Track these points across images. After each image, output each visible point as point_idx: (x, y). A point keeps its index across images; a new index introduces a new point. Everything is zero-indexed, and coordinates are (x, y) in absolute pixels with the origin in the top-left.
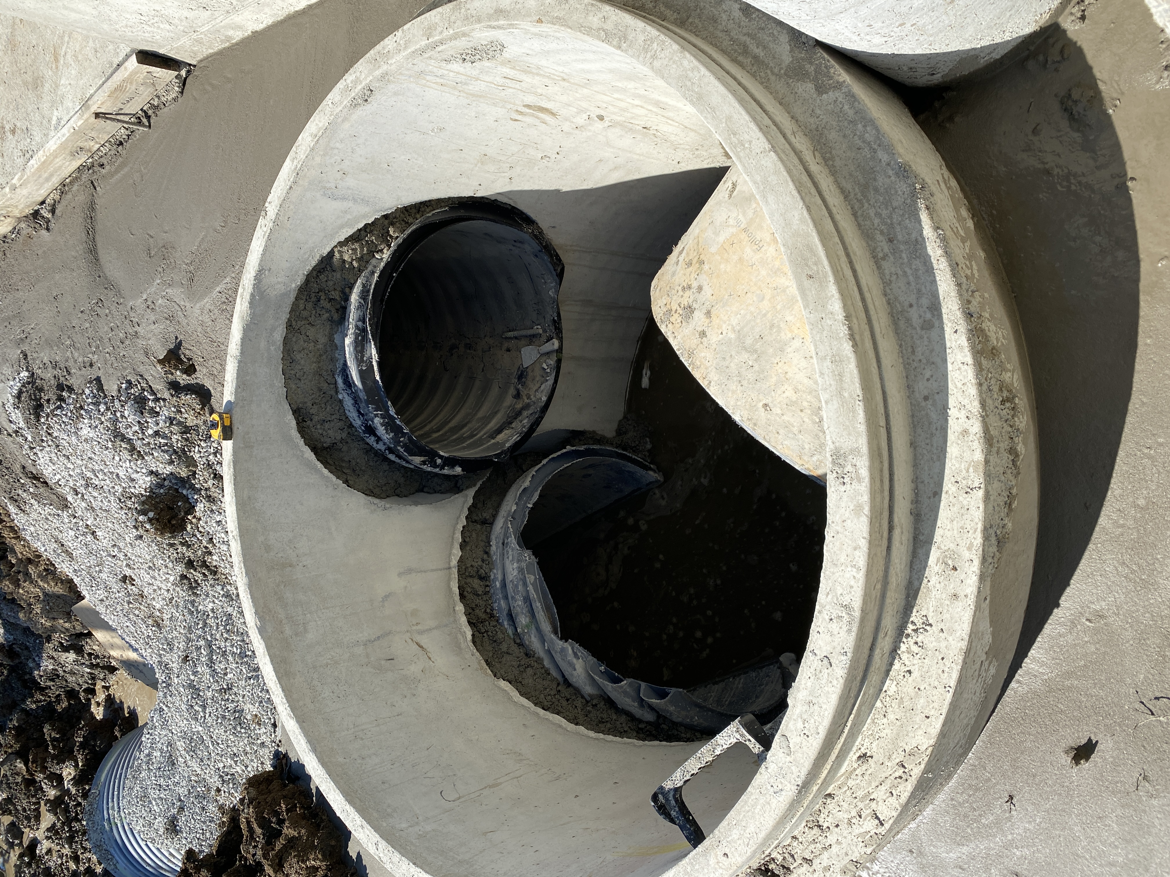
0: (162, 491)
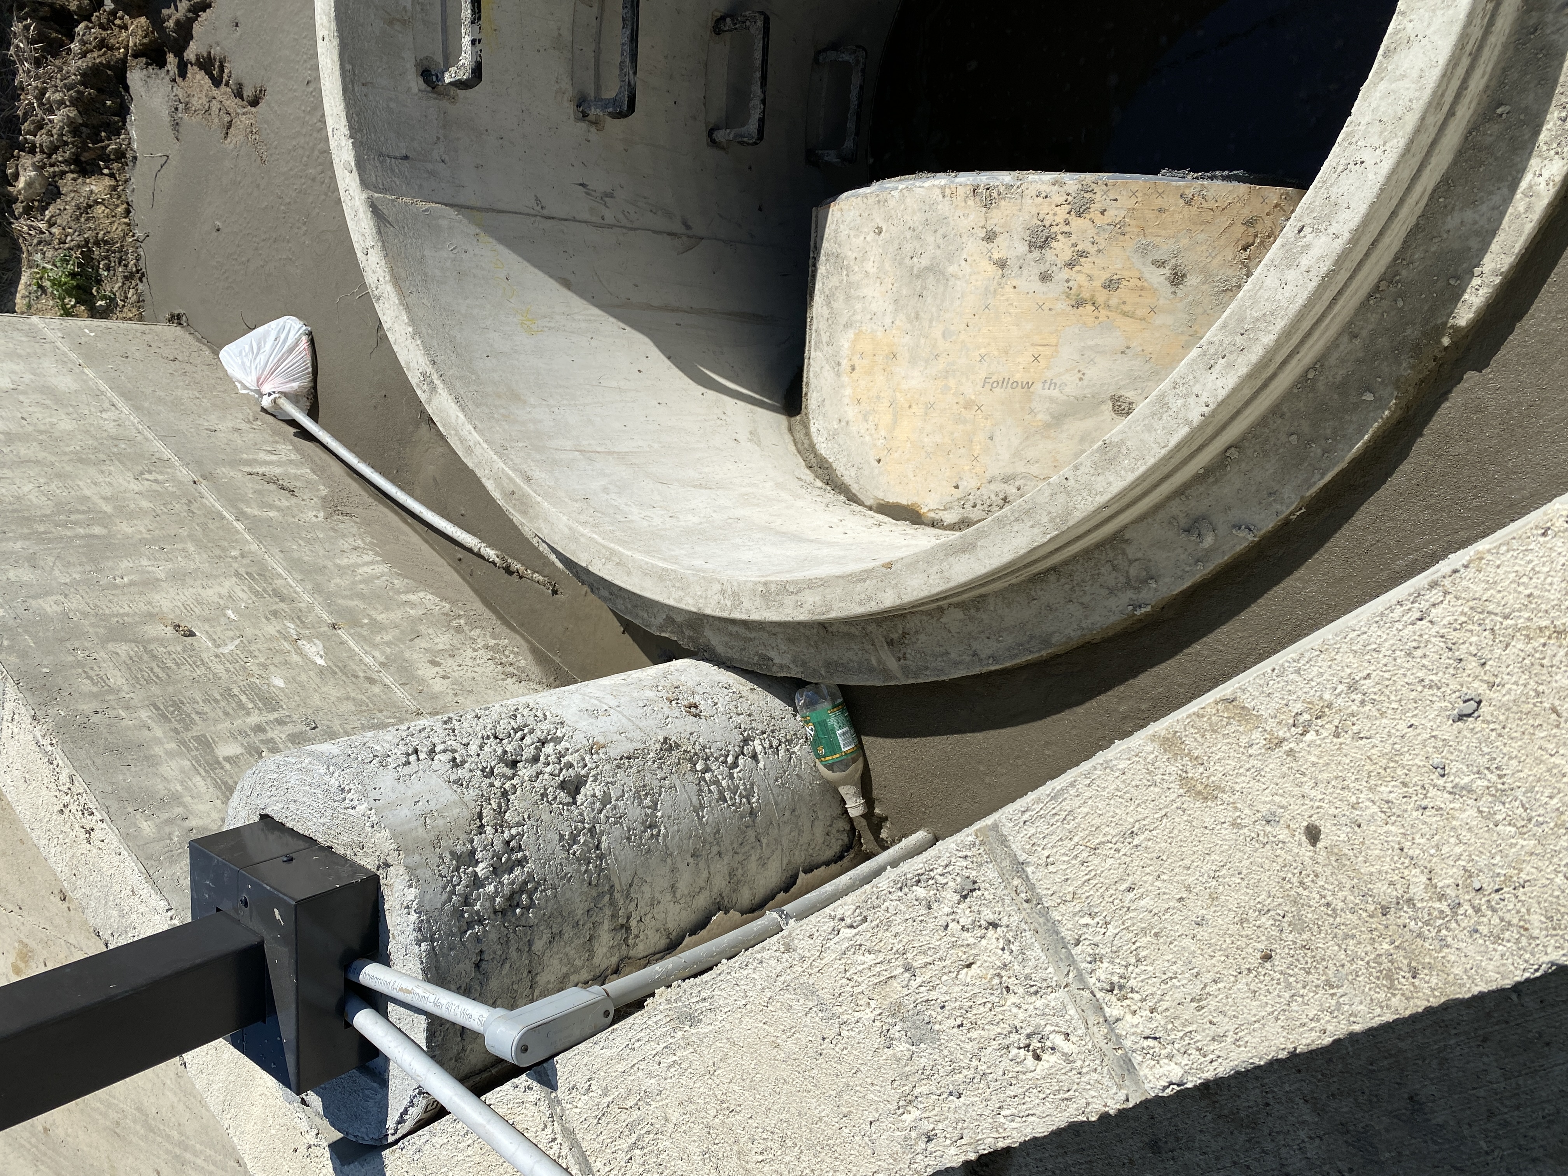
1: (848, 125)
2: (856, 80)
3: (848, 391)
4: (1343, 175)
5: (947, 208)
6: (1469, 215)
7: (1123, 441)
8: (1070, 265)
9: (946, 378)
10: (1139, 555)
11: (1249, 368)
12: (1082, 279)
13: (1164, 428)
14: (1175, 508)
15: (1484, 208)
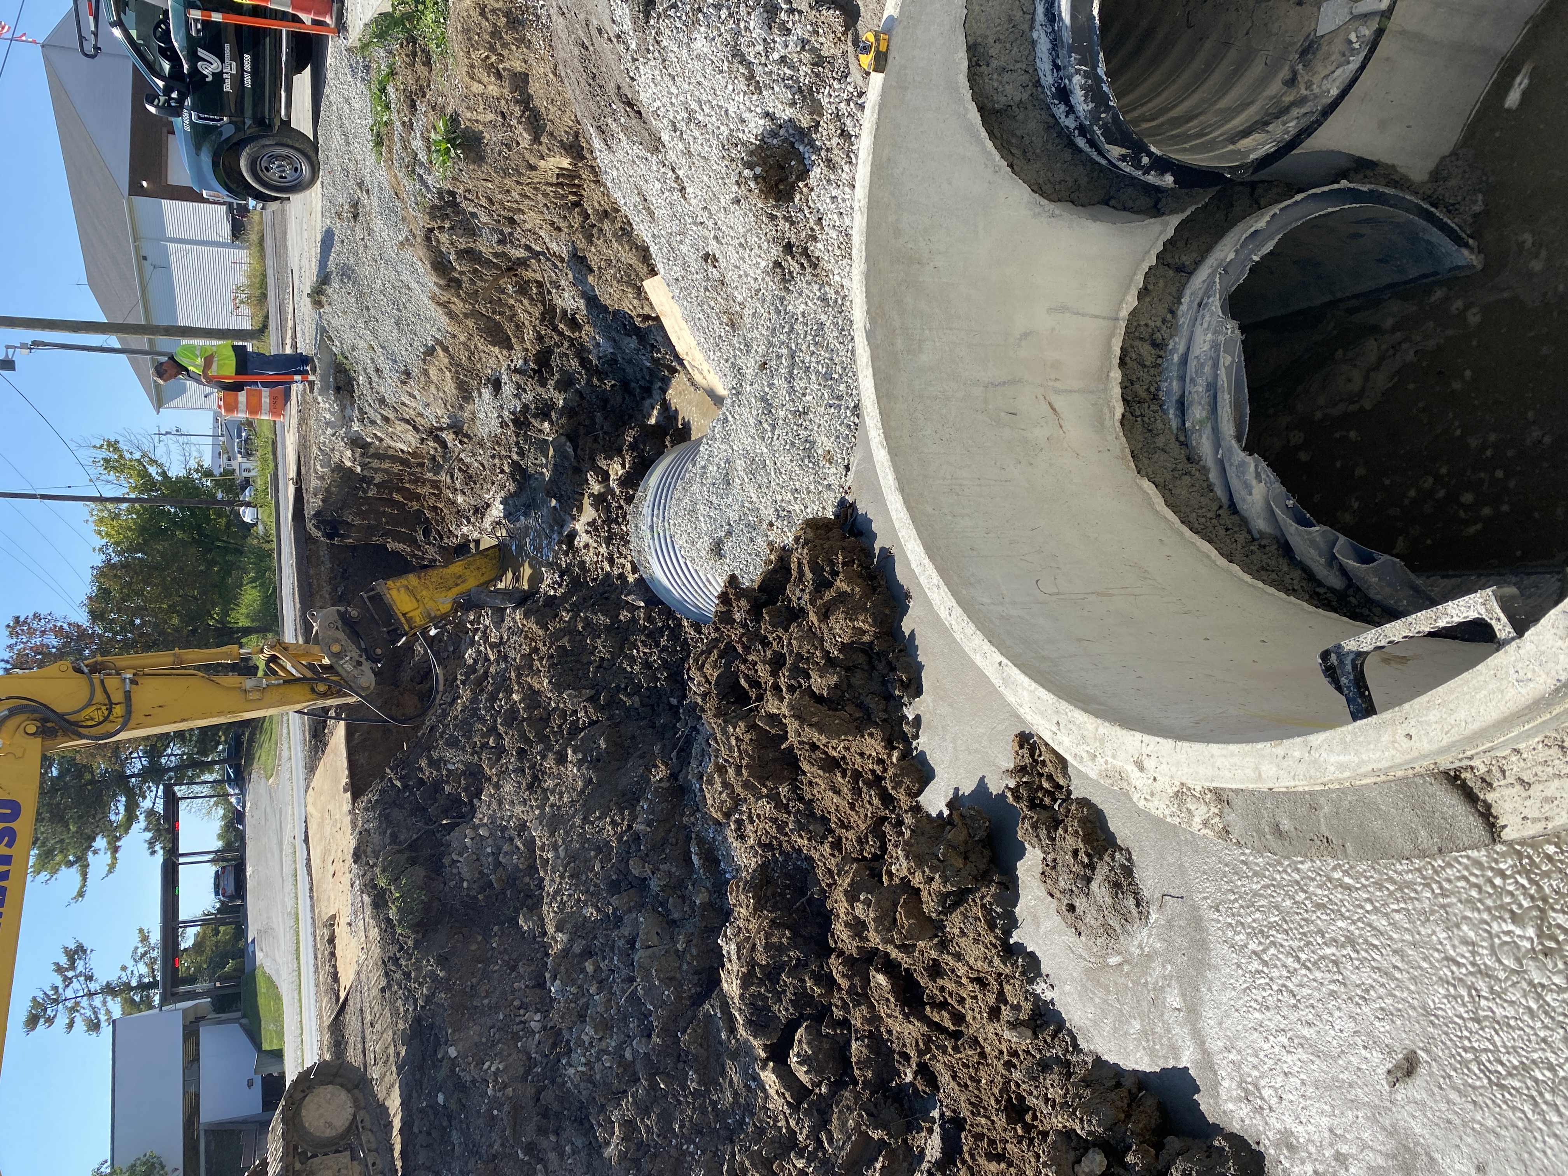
0: (775, 142)
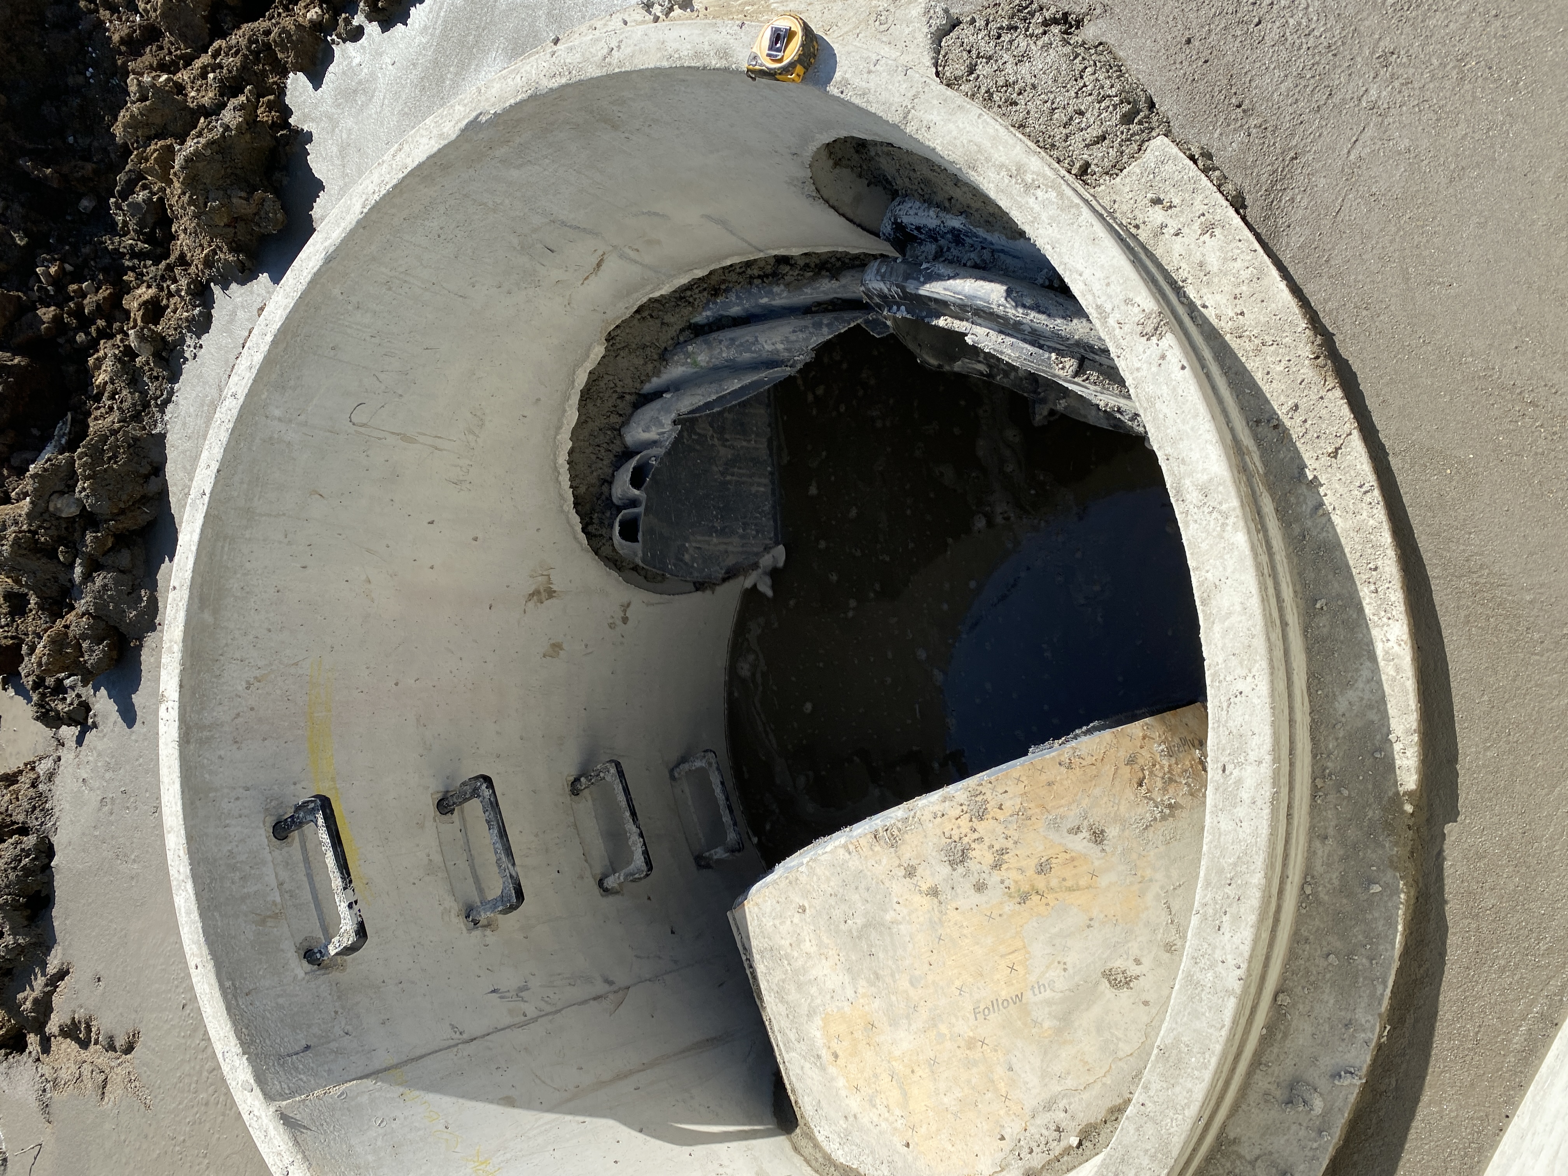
1: (724, 820)
2: (715, 779)
3: (841, 1082)
4: (1231, 709)
5: (857, 863)
6: (1351, 694)
7: (1177, 1039)
8: (997, 866)
9: (935, 1026)
10: (1257, 1151)
11: (1257, 913)
12: (1014, 875)
13: (1210, 1008)
14: (1262, 1082)
15: (1360, 685)
